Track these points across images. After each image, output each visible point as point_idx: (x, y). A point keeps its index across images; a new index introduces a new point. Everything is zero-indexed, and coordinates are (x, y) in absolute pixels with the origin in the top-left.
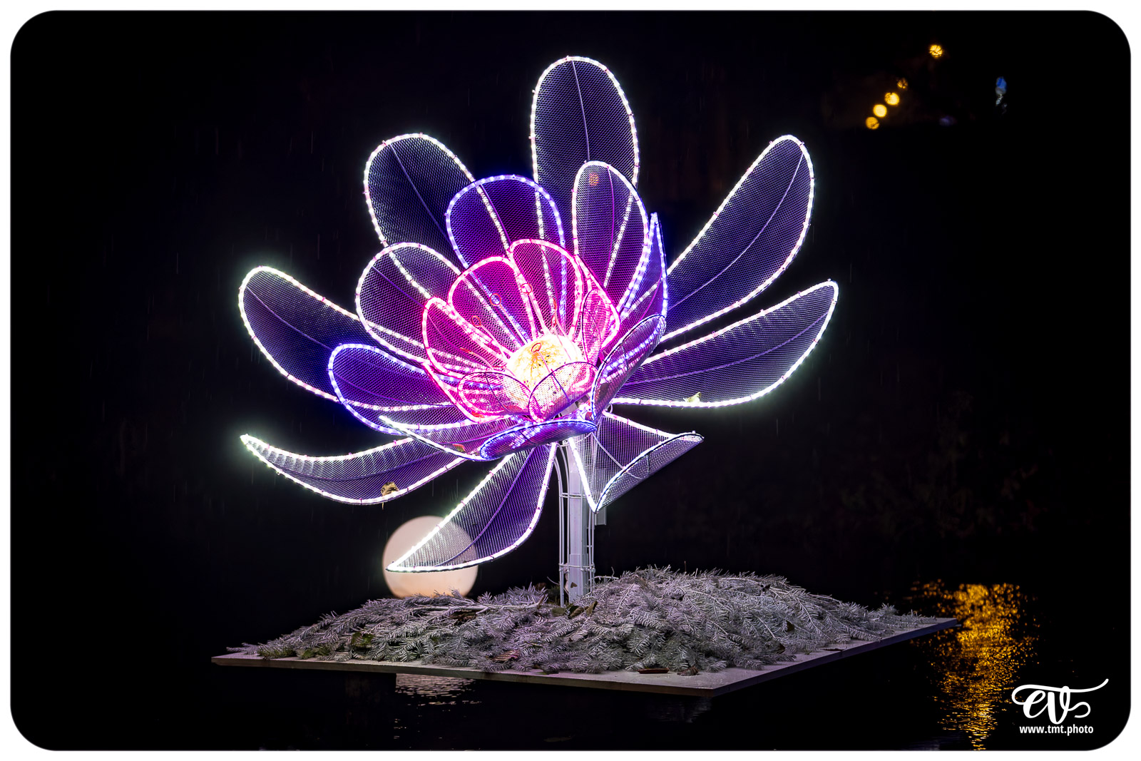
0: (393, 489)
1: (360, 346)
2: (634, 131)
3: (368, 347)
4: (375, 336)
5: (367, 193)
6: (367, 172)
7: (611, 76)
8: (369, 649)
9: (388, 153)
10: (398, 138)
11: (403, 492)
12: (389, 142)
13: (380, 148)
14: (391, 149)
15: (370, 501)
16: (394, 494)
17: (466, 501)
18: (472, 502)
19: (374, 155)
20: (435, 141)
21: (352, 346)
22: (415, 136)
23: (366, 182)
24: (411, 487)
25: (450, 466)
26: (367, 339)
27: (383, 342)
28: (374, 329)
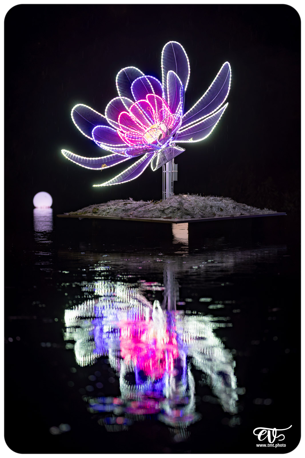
0: (105, 166)
1: (104, 126)
2: (189, 63)
3: (107, 127)
4: (111, 124)
5: (117, 84)
6: (117, 78)
7: (182, 47)
8: (97, 212)
9: (123, 72)
10: (126, 68)
11: (108, 167)
12: (123, 69)
13: (121, 71)
14: (124, 72)
15: (98, 169)
16: (106, 168)
17: (126, 170)
18: (128, 170)
19: (119, 73)
20: (137, 69)
21: (102, 126)
22: (131, 67)
23: (117, 81)
24: (111, 166)
25: (124, 160)
26: (108, 124)
27: (113, 126)
28: (110, 121)
